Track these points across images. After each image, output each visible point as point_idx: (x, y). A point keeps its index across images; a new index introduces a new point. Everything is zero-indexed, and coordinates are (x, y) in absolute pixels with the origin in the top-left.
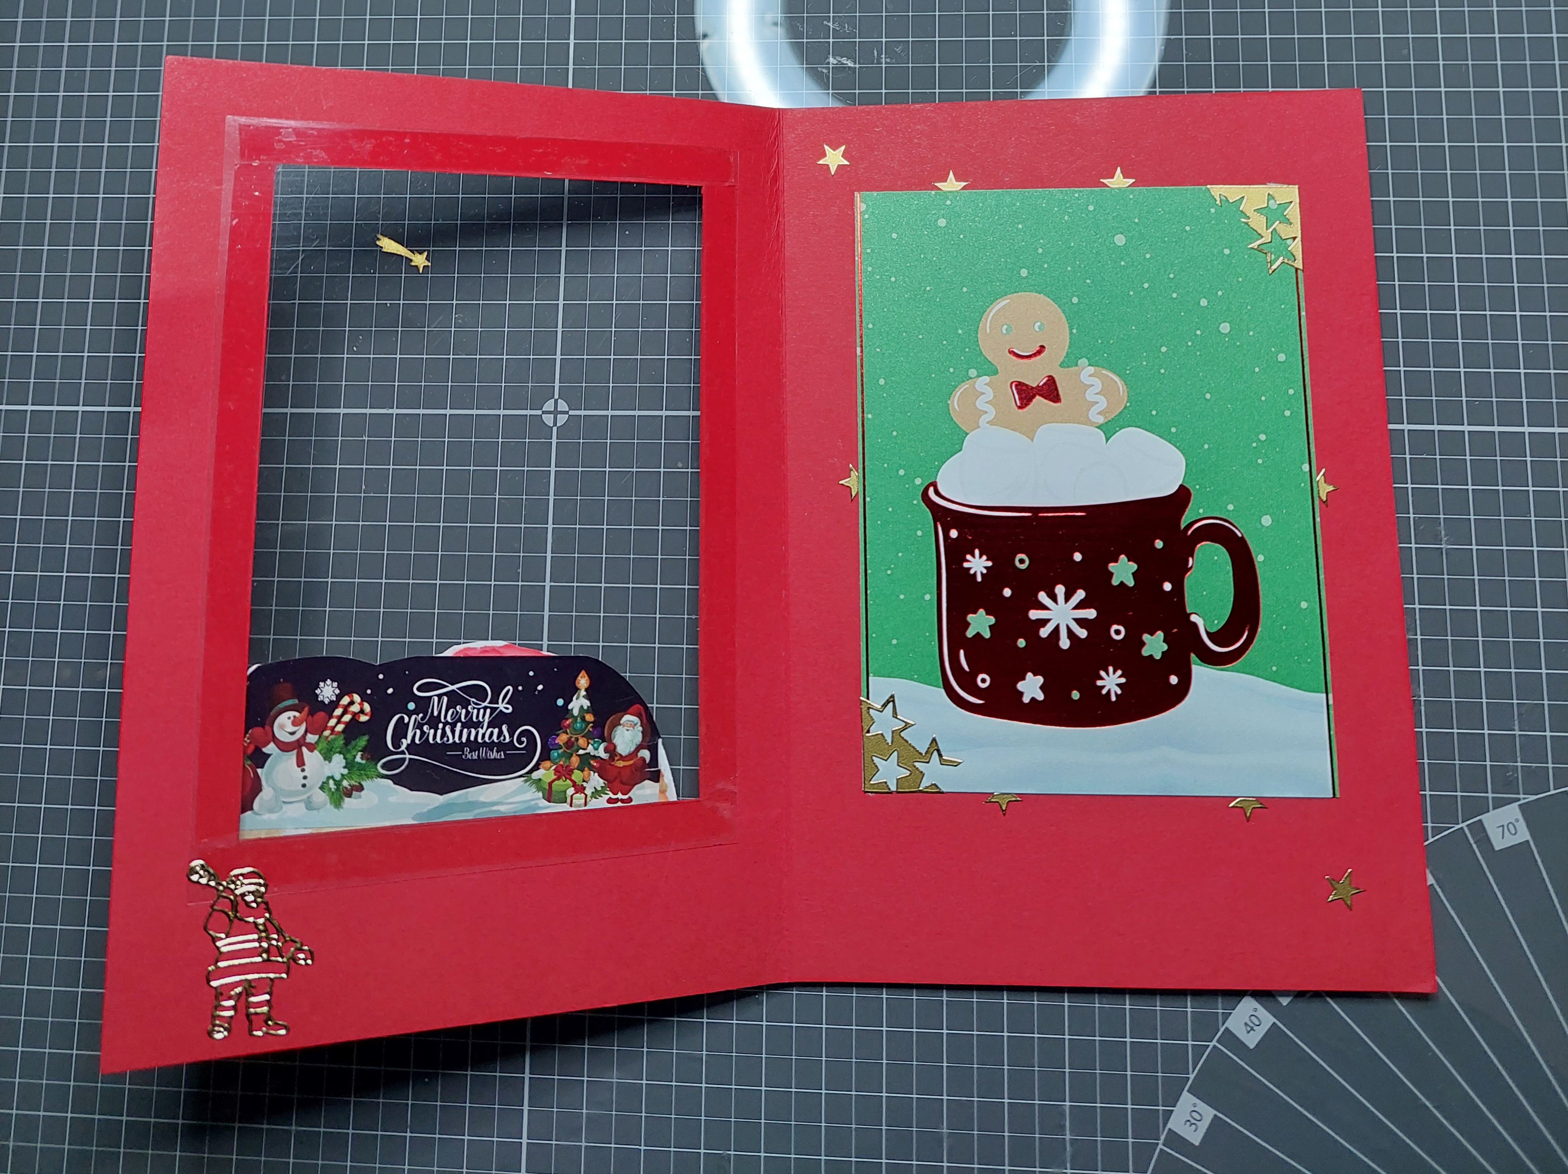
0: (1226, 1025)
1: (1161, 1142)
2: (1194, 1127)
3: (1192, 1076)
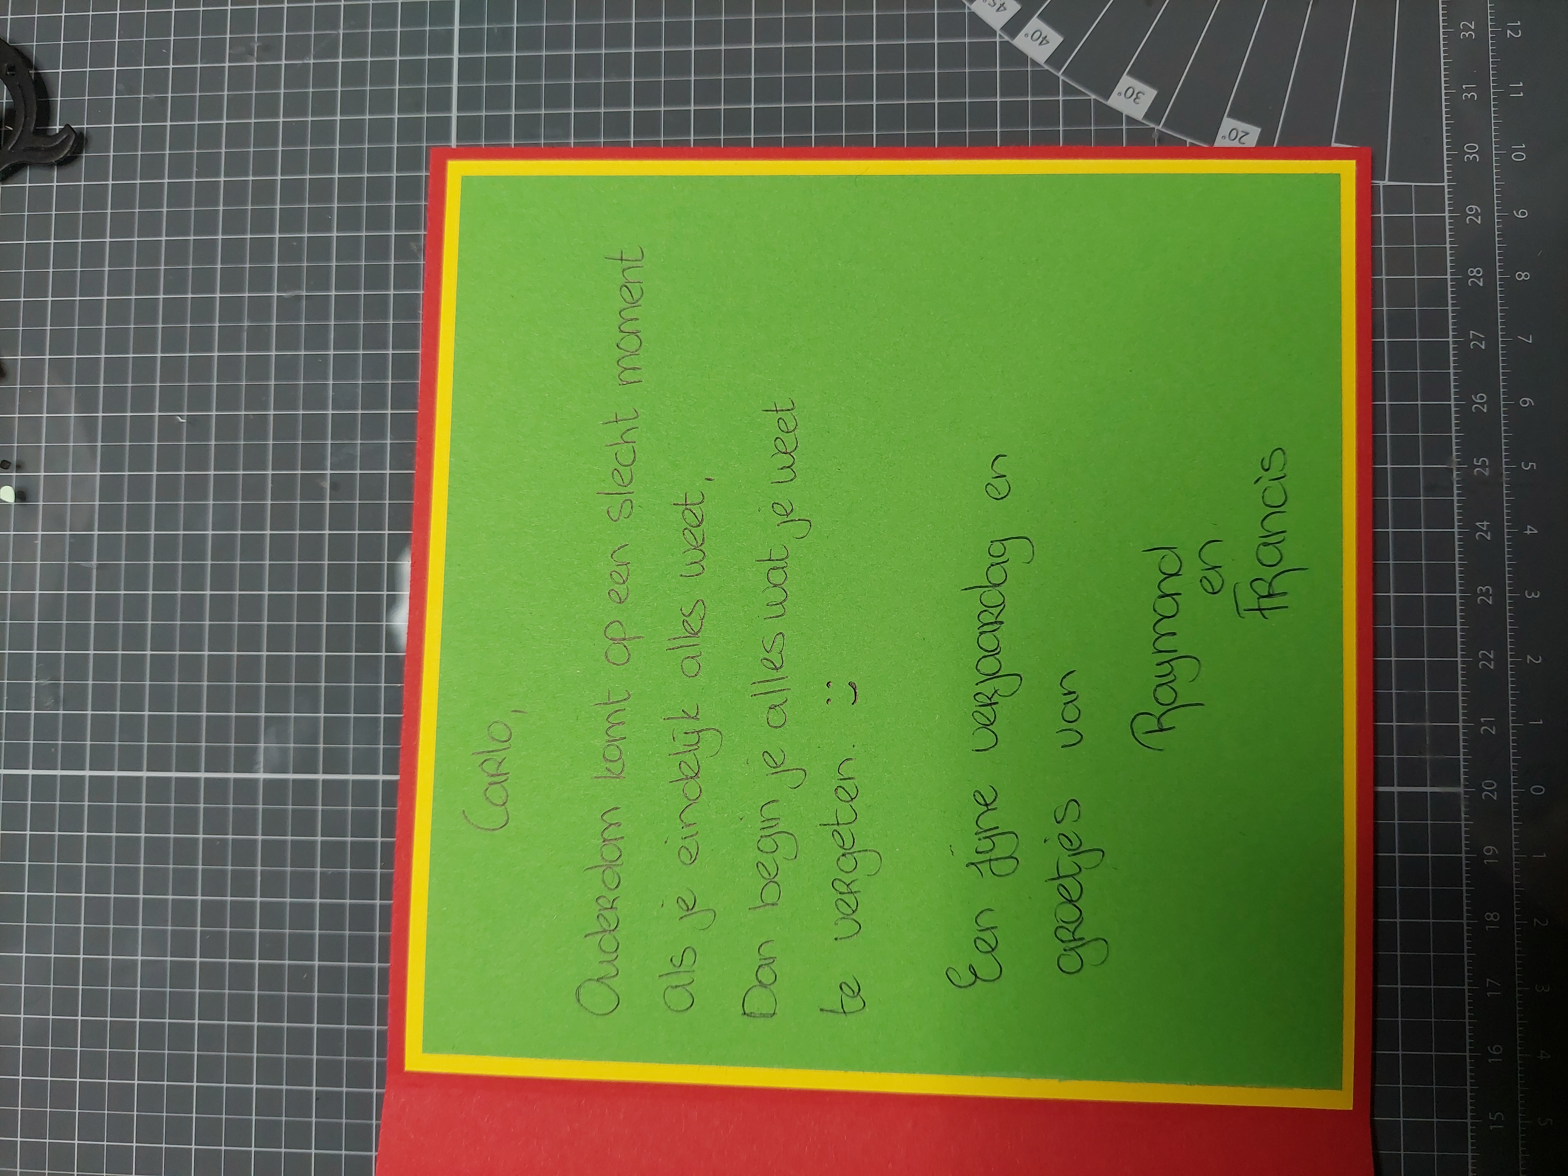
0: (1041, 62)
1: (1156, 127)
2: (1140, 95)
3: (1093, 97)
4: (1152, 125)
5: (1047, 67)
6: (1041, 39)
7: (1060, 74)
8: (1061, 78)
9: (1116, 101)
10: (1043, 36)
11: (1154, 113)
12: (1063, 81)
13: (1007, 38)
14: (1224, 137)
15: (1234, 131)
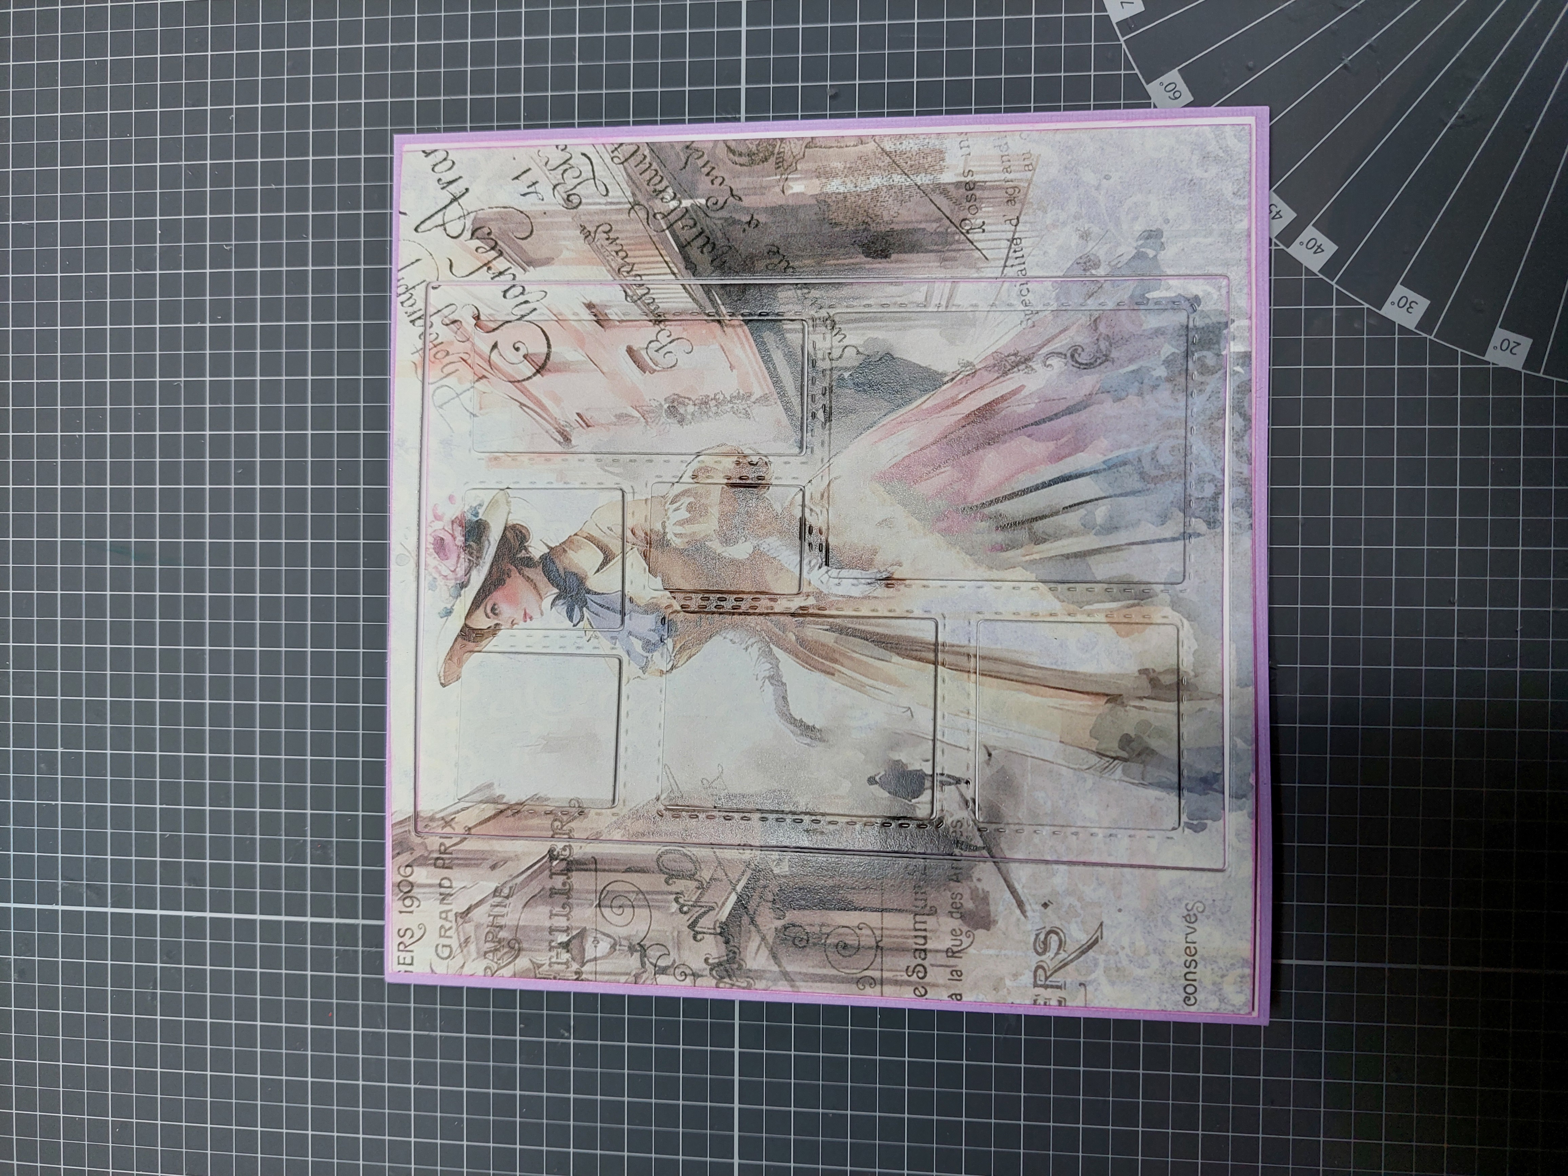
0: (1316, 270)
1: (1428, 337)
2: (1413, 305)
3: (1366, 306)
4: (1424, 335)
5: (1321, 276)
6: (1316, 248)
7: (1333, 283)
8: (1335, 286)
9: (1389, 311)
10: (1318, 244)
11: (1426, 323)
12: (1337, 289)
13: (1282, 247)
14: (1495, 348)
15: (1506, 343)
